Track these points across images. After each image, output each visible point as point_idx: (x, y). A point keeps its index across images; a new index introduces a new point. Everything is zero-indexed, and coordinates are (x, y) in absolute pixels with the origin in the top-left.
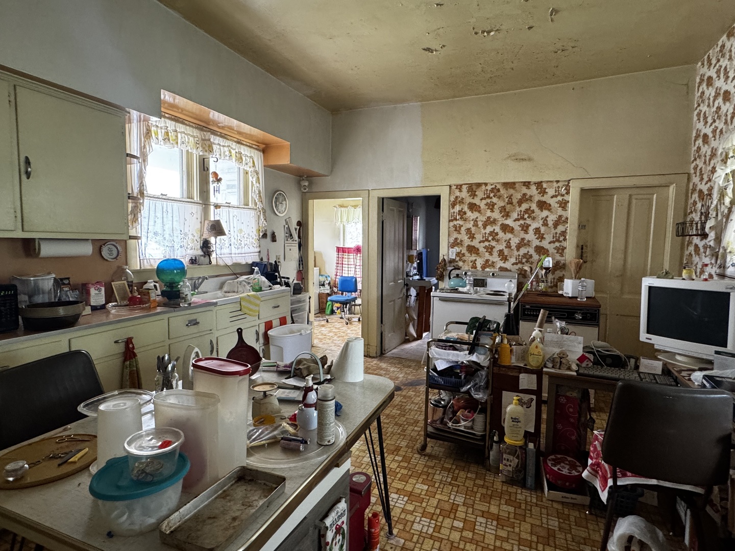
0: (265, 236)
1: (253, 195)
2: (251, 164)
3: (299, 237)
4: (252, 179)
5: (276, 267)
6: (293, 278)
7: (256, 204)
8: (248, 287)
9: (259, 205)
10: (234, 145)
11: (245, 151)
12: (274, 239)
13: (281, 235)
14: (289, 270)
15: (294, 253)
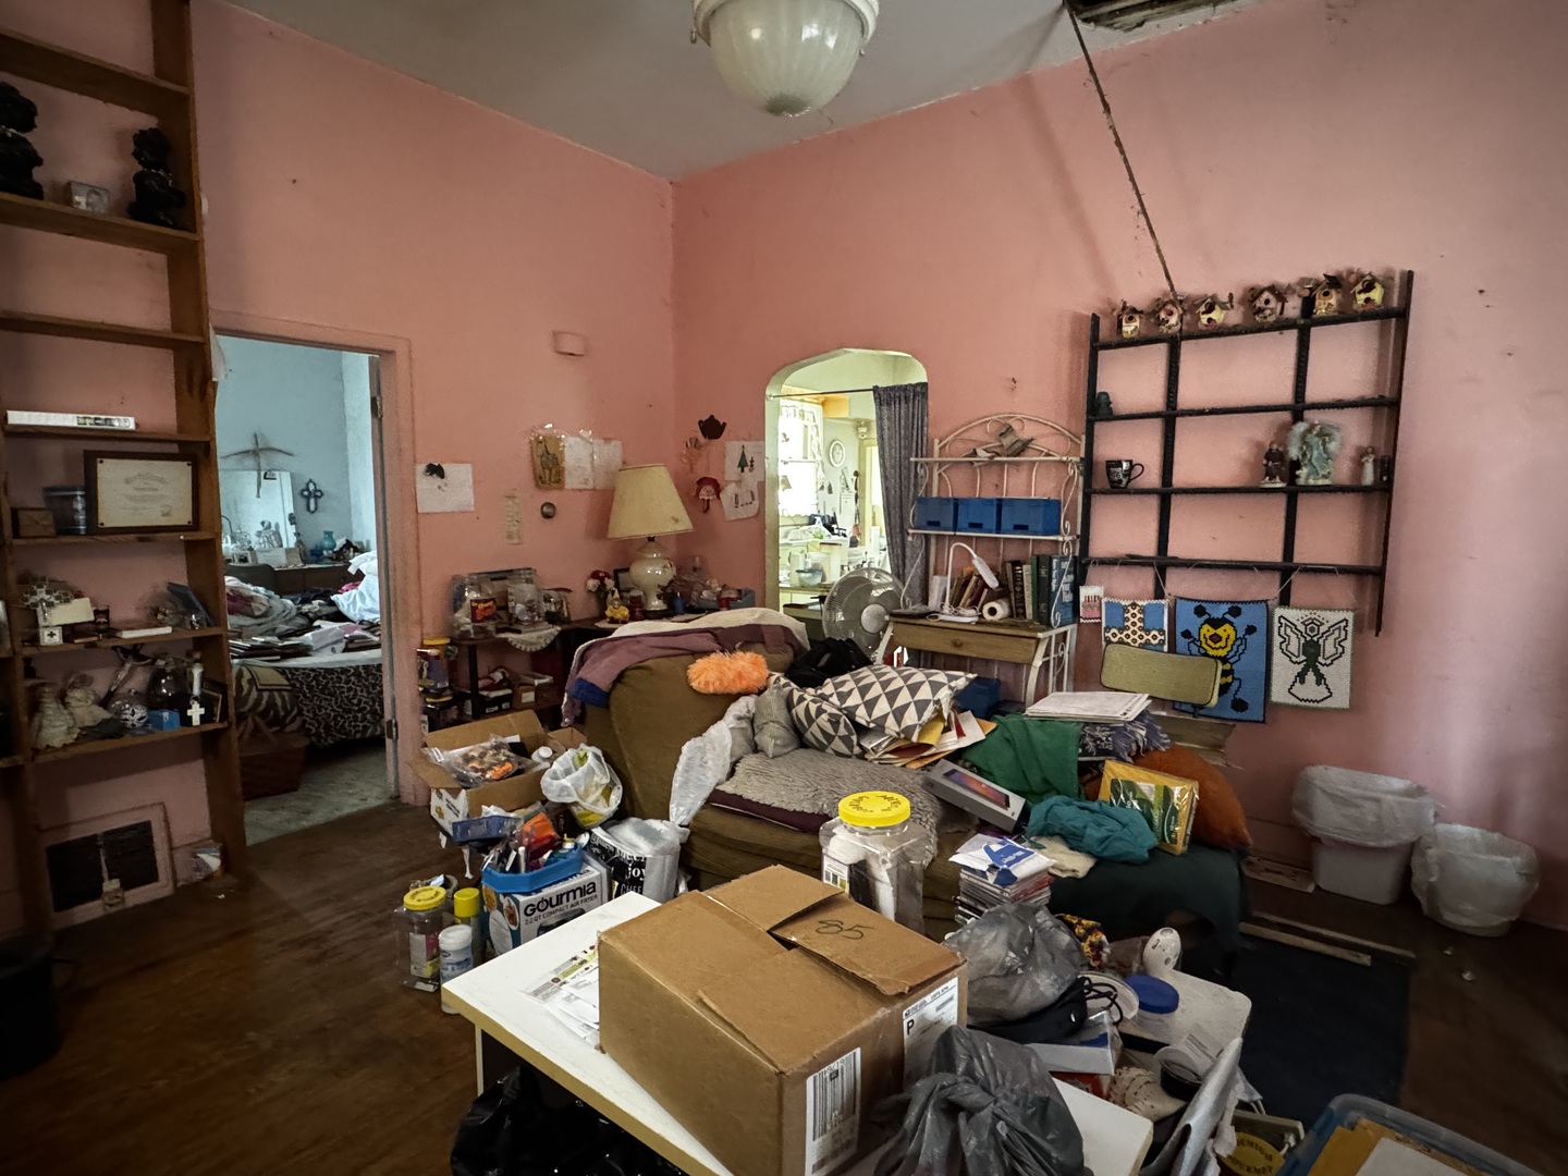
0: (822, 488)
1: (812, 448)
2: (812, 419)
3: (856, 488)
4: (811, 432)
5: (834, 520)
6: (849, 533)
7: (815, 457)
8: (811, 535)
9: (818, 458)
10: (797, 404)
11: (807, 407)
12: (830, 491)
13: (837, 487)
14: (846, 522)
15: (851, 506)
